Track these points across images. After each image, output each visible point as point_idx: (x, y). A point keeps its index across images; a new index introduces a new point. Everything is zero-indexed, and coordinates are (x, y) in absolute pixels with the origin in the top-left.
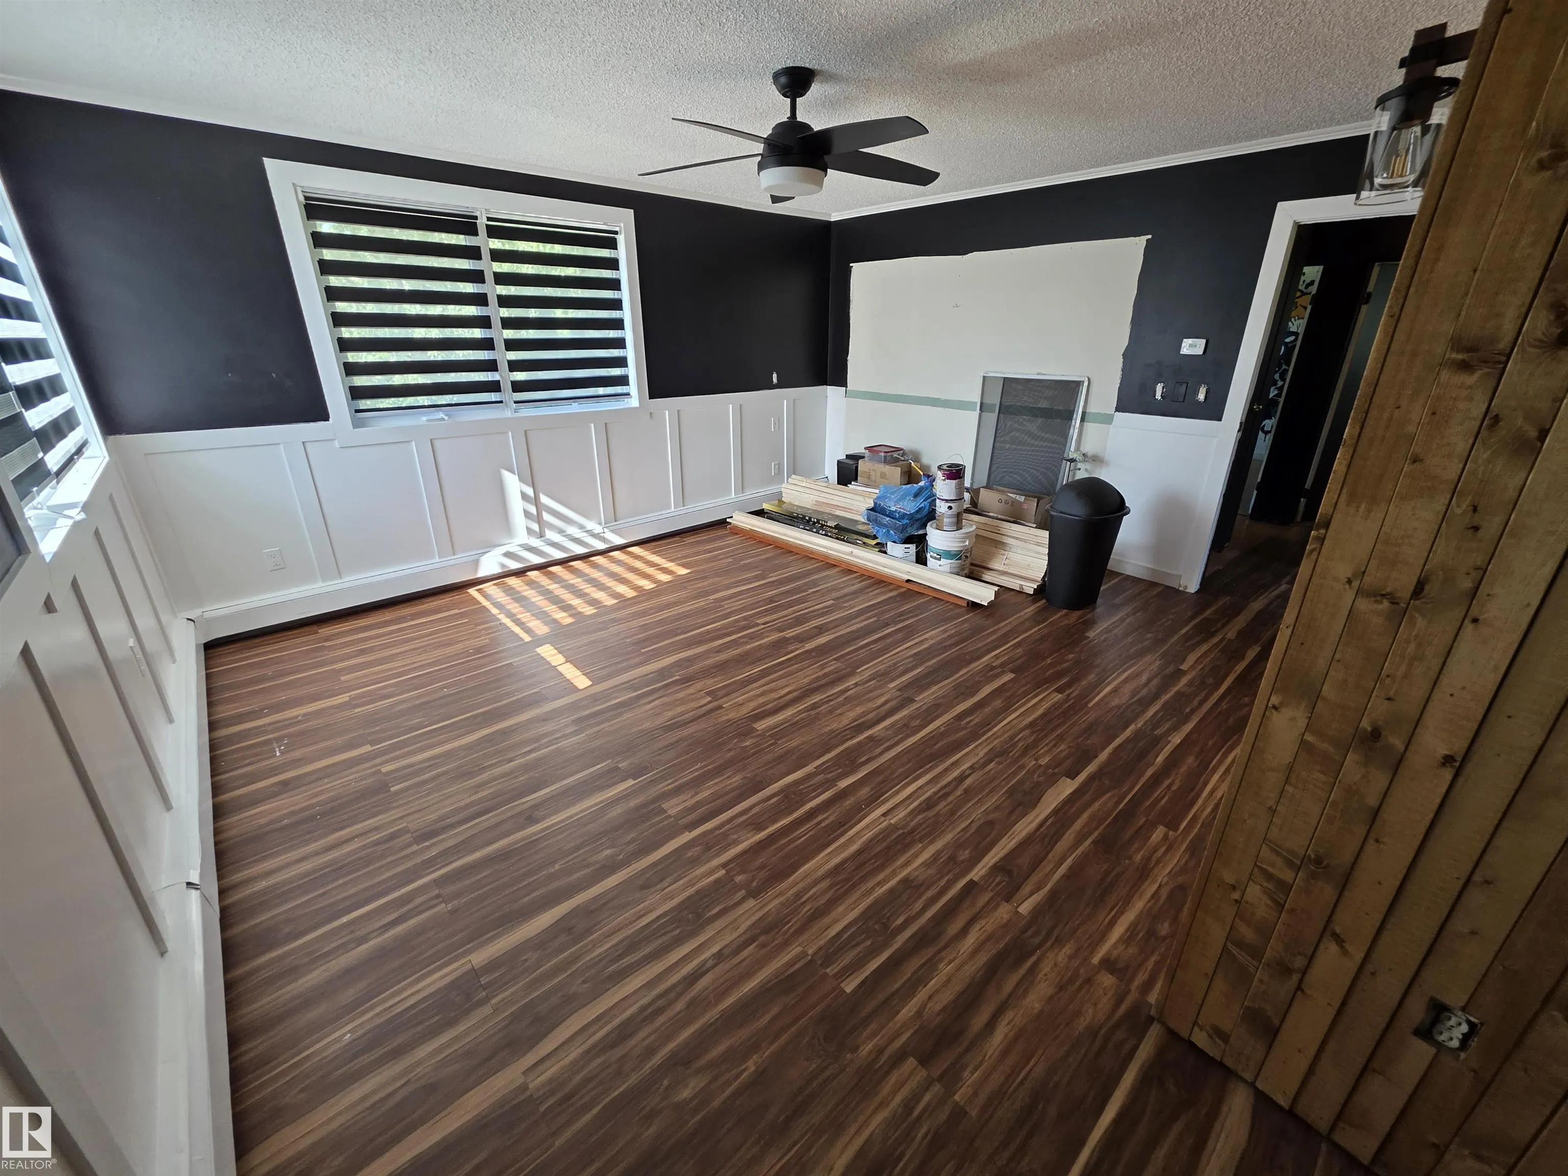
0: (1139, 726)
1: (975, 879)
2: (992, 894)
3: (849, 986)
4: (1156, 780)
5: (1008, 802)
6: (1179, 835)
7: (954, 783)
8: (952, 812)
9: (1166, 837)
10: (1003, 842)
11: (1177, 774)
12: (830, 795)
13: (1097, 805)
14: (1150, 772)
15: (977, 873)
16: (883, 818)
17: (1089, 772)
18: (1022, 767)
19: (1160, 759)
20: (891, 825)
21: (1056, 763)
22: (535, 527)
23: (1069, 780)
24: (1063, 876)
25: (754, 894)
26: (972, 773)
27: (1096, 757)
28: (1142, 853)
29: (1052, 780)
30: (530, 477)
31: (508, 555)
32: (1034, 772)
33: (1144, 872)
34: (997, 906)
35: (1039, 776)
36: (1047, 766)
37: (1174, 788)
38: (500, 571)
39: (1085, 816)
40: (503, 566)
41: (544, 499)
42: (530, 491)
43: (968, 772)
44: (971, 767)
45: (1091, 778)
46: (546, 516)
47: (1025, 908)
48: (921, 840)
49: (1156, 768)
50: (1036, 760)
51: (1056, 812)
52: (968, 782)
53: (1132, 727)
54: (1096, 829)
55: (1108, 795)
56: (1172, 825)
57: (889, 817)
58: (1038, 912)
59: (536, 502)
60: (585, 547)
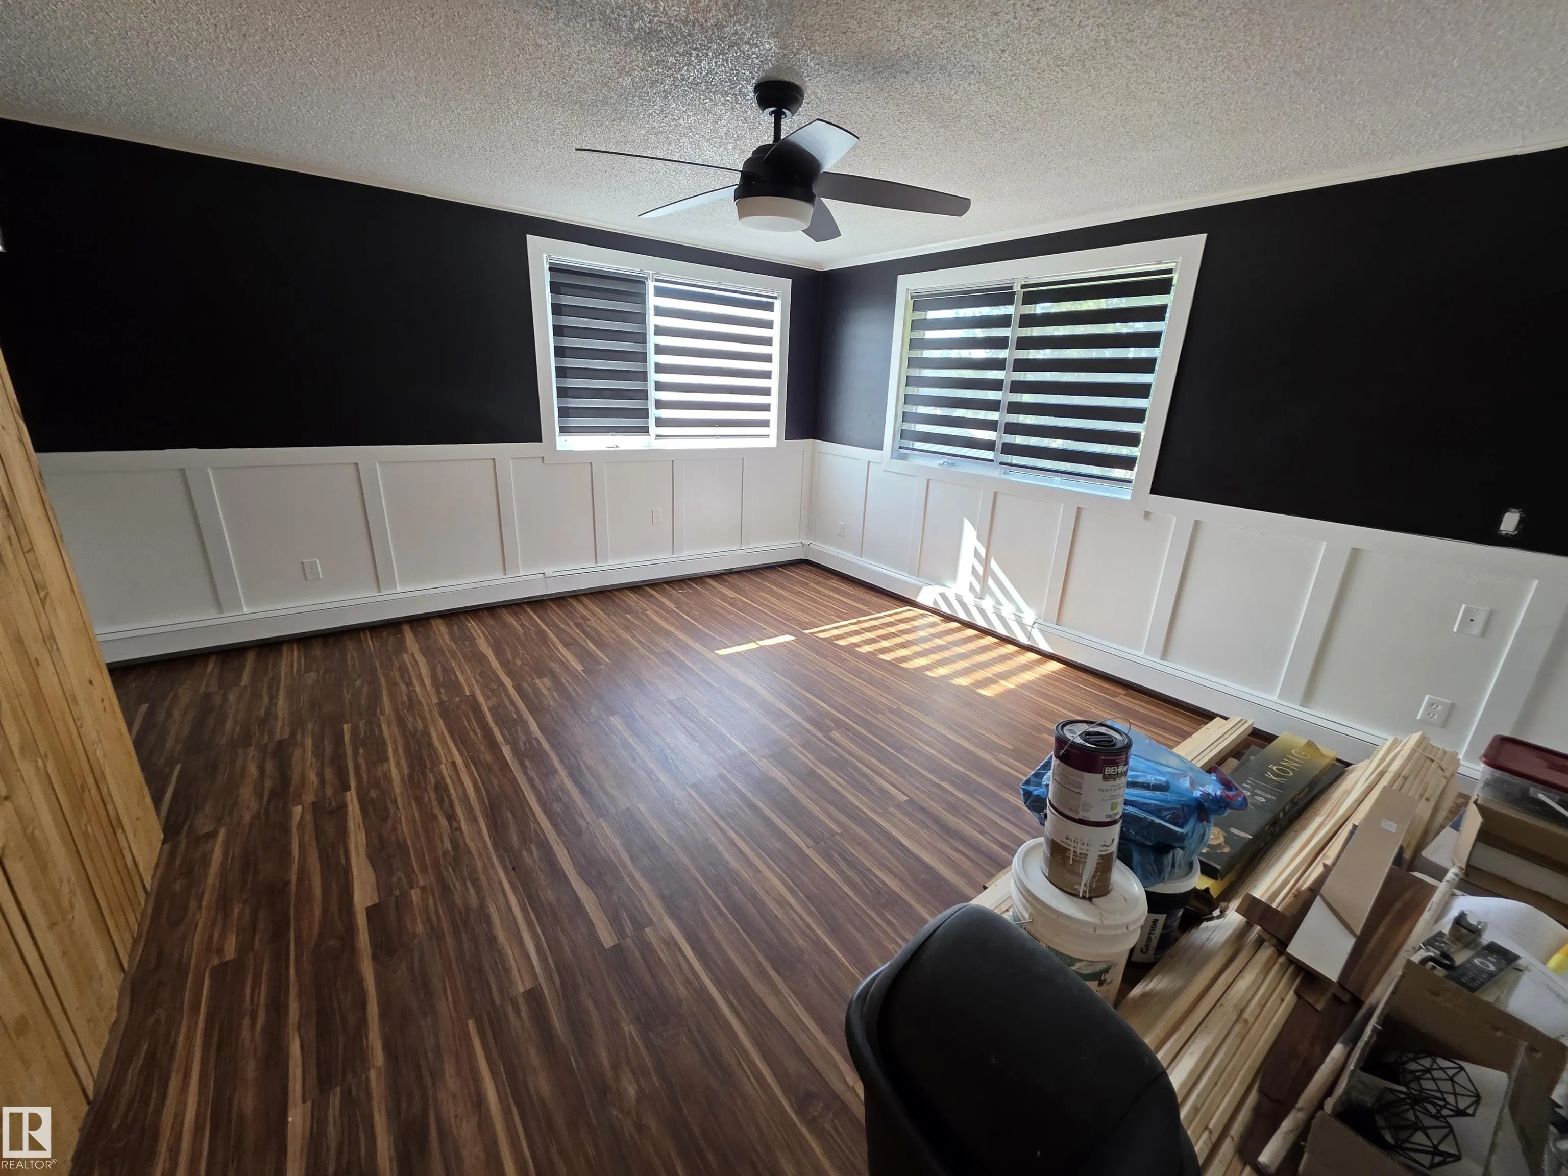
0: (373, 1074)
1: (348, 793)
2: (328, 796)
3: (346, 727)
4: (277, 1007)
5: (393, 839)
6: (205, 968)
7: (450, 811)
8: (419, 800)
9: (220, 952)
10: (360, 820)
11: (255, 1049)
12: (499, 741)
13: (317, 912)
14: (294, 1007)
15: (352, 797)
16: (450, 761)
17: (361, 930)
18: (424, 869)
19: (295, 1049)
20: (441, 763)
21: (402, 904)
22: (977, 587)
23: (369, 904)
24: (291, 844)
25: (441, 704)
26: (451, 827)
27: (375, 957)
28: (236, 915)
29: (383, 886)
30: (988, 538)
31: (943, 596)
32: (408, 876)
33: (223, 903)
34: (317, 795)
35: (399, 879)
36: (405, 895)
37: (246, 1022)
38: (932, 606)
39: (318, 891)
40: (935, 602)
41: (994, 565)
42: (982, 551)
43: (455, 825)
44: (459, 829)
45: (351, 930)
46: (991, 582)
47: (298, 810)
48: (411, 776)
49: (291, 1026)
50: (423, 889)
51: (347, 871)
52: (443, 822)
53: (378, 1057)
54: (297, 893)
55: (316, 932)
56: (219, 973)
57: (449, 765)
58: (286, 815)
59: (986, 564)
60: (1006, 629)
